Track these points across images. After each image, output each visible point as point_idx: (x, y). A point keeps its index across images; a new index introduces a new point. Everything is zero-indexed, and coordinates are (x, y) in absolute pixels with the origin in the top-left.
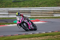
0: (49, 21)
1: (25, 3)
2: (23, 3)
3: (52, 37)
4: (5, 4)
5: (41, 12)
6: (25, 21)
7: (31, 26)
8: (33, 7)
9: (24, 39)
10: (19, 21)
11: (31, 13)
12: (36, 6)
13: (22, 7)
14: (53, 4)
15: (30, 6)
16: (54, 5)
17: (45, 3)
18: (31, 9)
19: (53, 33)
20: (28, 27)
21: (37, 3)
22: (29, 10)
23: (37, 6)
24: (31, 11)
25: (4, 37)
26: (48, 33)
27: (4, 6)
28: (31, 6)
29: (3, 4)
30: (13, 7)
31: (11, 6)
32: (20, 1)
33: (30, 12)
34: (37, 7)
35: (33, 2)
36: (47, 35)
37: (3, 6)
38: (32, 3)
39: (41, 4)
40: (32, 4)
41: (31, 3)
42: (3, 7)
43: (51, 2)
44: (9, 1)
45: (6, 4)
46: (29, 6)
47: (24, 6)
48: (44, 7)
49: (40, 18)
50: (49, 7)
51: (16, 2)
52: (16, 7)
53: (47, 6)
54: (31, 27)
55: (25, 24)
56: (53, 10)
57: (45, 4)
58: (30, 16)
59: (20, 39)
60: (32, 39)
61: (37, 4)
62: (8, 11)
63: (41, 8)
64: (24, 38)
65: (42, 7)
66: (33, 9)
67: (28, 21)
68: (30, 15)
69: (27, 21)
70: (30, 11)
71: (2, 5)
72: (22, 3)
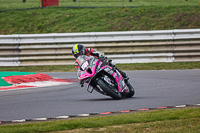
1: (2, 19)
5: (56, 49)
8: (30, 32)
11: (22, 53)
12: (39, 28)
14: (95, 22)
15: (17, 28)
16: (99, 25)
17: (67, 20)
18: (20, 38)
19: (93, 118)
20: (117, 87)
21: (41, 18)
22: (16, 42)
23: (41, 29)
24: (20, 47)
26: (78, 120)
28: (23, 28)
33: (20, 50)
34: (41, 32)
35: (29, 15)
36: (76, 126)
38: (25, 20)
39: (54, 23)
40: (25, 24)
41: (22, 19)
43: (89, 15)
46: (14, 29)
48: (64, 32)
49: (52, 68)
50: (80, 31)
53: (74, 31)
54: (123, 87)
56: (96, 43)
57: (67, 23)
58: (17, 61)
61: (40, 24)
63: (54, 37)
65: (57, 31)
68: (17, 58)
69: (112, 70)
70: (20, 45)
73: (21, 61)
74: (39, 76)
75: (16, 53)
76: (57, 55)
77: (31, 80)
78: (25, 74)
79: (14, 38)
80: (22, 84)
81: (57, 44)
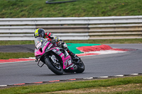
0: (131, 50)
1: (77, 7)
2: (72, 7)
3: (139, 87)
4: (28, 7)
5: (115, 27)
6: (55, 51)
7: (70, 62)
8: (96, 16)
9: (74, 91)
10: (41, 50)
12: (103, 12)
13: (68, 16)
15: (87, 13)
17: (123, 7)
18: (89, 20)
21: (104, 5)
22: (86, 23)
23: (104, 14)
24: (89, 26)
25: (27, 86)
26: (131, 77)
27: (27, 13)
28: (91, 13)
29: (24, 9)
30: (48, 17)
31: (43, 13)
32: (64, 2)
33: (89, 28)
34: (104, 16)
35: (95, 4)
36: (129, 82)
37: (23, 13)
38: (93, 7)
39: (113, 9)
40: (93, 10)
41: (91, 6)
42: (23, 16)
43: (138, 4)
44: (38, 2)
45: (30, 9)
46: (85, 13)
47: (74, 13)
48: (120, 15)
49: (112, 41)
50: (132, 15)
51: (56, 3)
52: (54, 16)
53: (127, 14)
54: (68, 66)
55: (53, 58)
57: (123, 9)
58: (87, 36)
59: (63, 92)
60: (93, 90)
61: (104, 10)
62: (36, 25)
63: (113, 19)
64: (73, 89)
65: (115, 15)
66: (94, 20)
67: (63, 49)
68: (87, 34)
69: (61, 50)
70: (89, 24)
71: (22, 11)
72: (70, 6)
73: (90, 36)
74: (103, 47)
75: (86, 30)
76: (115, 32)
77: (97, 49)
78: (93, 45)
79: (85, 20)
80: (91, 52)
81: (115, 24)
